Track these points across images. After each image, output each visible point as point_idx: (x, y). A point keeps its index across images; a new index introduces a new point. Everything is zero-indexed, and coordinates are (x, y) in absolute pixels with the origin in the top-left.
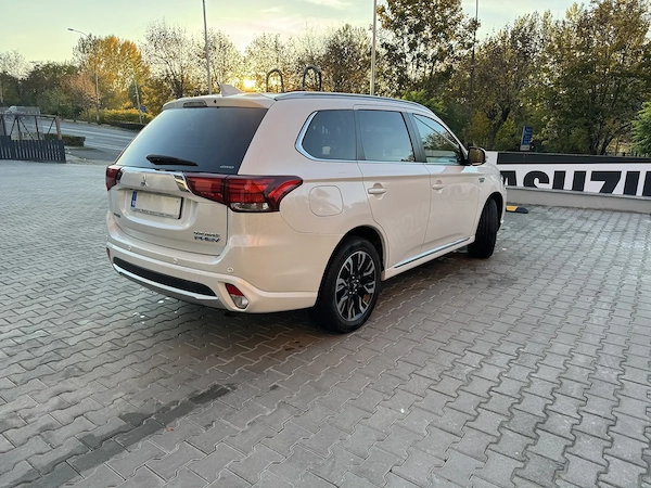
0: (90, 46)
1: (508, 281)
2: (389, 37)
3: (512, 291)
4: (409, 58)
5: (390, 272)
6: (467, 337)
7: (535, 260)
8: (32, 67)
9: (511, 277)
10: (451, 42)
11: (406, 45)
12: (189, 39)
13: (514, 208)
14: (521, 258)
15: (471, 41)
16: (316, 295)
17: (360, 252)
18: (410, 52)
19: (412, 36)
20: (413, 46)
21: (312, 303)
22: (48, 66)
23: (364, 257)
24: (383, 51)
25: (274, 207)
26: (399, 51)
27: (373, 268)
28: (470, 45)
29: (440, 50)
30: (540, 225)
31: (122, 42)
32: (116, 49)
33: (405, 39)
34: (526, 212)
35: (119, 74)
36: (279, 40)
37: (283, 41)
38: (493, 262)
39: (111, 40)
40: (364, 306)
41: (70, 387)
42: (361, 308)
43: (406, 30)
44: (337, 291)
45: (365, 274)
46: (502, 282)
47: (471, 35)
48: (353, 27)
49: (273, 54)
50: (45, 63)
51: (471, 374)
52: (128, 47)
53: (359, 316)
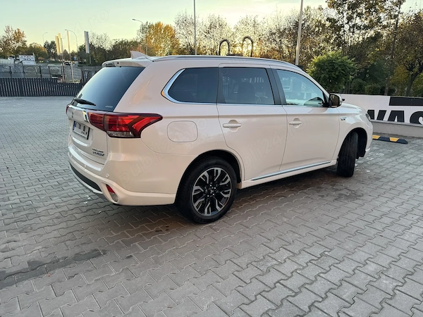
0: (147, 29)
1: (354, 196)
2: (333, 13)
3: (351, 205)
4: (347, 27)
5: (246, 183)
6: (289, 237)
7: (388, 182)
8: (113, 43)
9: (359, 193)
10: (381, 15)
11: (345, 18)
12: (201, 21)
13: (396, 139)
14: (378, 179)
15: (397, 13)
16: (174, 196)
17: (216, 169)
18: (348, 23)
19: (350, 12)
20: (350, 19)
21: (172, 201)
22: (122, 42)
23: (219, 172)
24: (328, 24)
25: (137, 135)
26: (339, 23)
27: (229, 180)
28: (396, 16)
29: (371, 21)
30: (411, 154)
31: (164, 26)
32: (161, 30)
33: (345, 14)
34: (406, 143)
35: (162, 45)
36: (257, 19)
37: (259, 20)
38: (352, 180)
39: (158, 25)
40: (220, 206)
41: (17, 239)
42: (218, 207)
43: (346, 8)
44: (193, 194)
45: (221, 184)
46: (348, 197)
47: (397, 9)
48: (312, 8)
49: (252, 29)
50: (121, 40)
51: (272, 267)
52: (168, 28)
53: (215, 213)
